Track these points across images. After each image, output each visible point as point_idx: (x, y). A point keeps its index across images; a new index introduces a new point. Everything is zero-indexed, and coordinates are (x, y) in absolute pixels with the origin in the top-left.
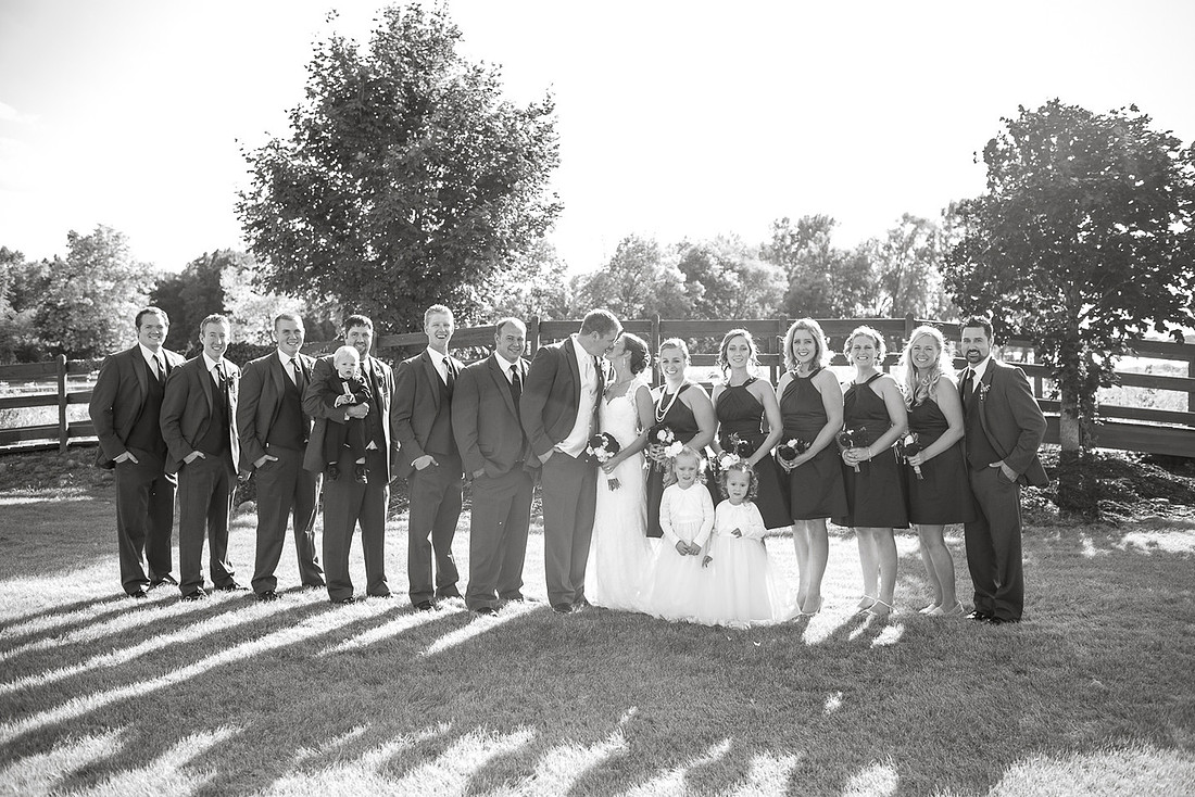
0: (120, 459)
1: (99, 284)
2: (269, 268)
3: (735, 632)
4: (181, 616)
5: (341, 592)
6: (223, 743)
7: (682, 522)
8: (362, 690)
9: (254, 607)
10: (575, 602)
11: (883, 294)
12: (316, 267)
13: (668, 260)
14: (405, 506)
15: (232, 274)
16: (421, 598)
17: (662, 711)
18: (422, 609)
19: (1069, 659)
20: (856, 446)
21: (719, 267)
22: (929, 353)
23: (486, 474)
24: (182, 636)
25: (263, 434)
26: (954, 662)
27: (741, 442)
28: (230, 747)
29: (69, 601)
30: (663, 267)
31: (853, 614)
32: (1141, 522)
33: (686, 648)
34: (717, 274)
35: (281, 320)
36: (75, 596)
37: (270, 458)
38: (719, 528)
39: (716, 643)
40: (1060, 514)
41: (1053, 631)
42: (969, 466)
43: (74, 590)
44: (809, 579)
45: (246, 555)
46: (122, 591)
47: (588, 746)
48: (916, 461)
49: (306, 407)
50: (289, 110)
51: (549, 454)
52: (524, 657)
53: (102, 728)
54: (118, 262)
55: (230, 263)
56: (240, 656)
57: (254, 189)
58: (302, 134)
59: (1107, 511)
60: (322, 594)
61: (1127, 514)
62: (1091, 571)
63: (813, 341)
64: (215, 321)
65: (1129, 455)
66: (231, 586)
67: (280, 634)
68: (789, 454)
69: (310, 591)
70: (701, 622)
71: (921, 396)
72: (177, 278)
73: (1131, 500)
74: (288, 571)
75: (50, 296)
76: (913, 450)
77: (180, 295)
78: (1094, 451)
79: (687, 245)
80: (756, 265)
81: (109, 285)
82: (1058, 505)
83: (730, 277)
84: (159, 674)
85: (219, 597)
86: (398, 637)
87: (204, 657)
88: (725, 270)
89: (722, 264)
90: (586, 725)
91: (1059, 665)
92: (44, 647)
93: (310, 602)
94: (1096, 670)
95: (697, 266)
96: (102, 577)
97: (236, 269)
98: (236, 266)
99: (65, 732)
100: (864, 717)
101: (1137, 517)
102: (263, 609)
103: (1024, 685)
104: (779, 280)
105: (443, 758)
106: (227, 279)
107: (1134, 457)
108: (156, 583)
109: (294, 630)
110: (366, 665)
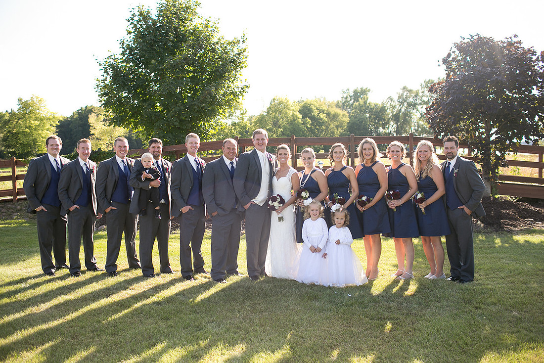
0: (38, 209)
1: (32, 122)
2: (111, 114)
3: (338, 289)
4: (71, 285)
5: (148, 272)
6: (92, 354)
7: (313, 237)
8: (160, 323)
9: (106, 280)
10: (260, 275)
11: (392, 123)
12: (133, 114)
13: (293, 108)
14: (177, 227)
15: (94, 117)
16: (187, 274)
17: (307, 332)
18: (187, 279)
19: (499, 301)
20: (394, 199)
21: (317, 111)
22: (426, 153)
23: (218, 214)
24: (71, 296)
25: (109, 196)
26: (445, 303)
27: (339, 197)
28: (96, 356)
29: (17, 278)
30: (291, 112)
31: (394, 279)
32: (521, 230)
33: (316, 298)
34: (316, 114)
35: (118, 141)
36: (20, 275)
37: (113, 208)
38: (331, 239)
39: (330, 295)
40: (484, 227)
41: (489, 286)
42: (448, 207)
43: (19, 272)
44: (372, 262)
45: (102, 253)
46: (42, 272)
47: (273, 352)
48: (422, 206)
49: (130, 183)
50: (119, 40)
51: (249, 205)
52: (238, 304)
53: (32, 347)
54: (41, 112)
55: (93, 112)
56: (99, 306)
57: (103, 78)
58: (126, 51)
59: (506, 225)
60: (139, 272)
61: (515, 226)
62: (502, 255)
63: (372, 149)
64: (84, 142)
65: (512, 198)
66: (95, 269)
67: (119, 294)
68: (363, 204)
69: (133, 271)
70: (322, 284)
71: (424, 175)
72: (69, 119)
73: (516, 220)
74: (122, 261)
75: (10, 127)
76: (421, 200)
77: (70, 127)
78: (496, 196)
79: (303, 101)
80: (334, 110)
81: (37, 123)
82: (482, 222)
83: (322, 116)
84: (61, 317)
85: (89, 275)
86: (177, 294)
87: (82, 307)
88: (320, 112)
89: (318, 110)
90: (271, 340)
91: (495, 304)
92: (4, 303)
93: (134, 277)
94: (513, 307)
95: (307, 110)
96: (33, 265)
97: (96, 115)
98: (95, 113)
99: (13, 350)
100: (406, 333)
101: (520, 228)
102: (111, 281)
103: (480, 315)
104: (345, 117)
105: (202, 360)
106: (92, 119)
107: (514, 198)
108: (59, 268)
109: (126, 292)
110: (162, 309)
